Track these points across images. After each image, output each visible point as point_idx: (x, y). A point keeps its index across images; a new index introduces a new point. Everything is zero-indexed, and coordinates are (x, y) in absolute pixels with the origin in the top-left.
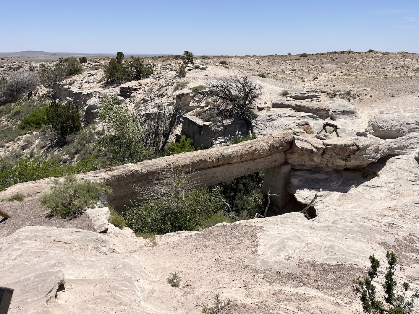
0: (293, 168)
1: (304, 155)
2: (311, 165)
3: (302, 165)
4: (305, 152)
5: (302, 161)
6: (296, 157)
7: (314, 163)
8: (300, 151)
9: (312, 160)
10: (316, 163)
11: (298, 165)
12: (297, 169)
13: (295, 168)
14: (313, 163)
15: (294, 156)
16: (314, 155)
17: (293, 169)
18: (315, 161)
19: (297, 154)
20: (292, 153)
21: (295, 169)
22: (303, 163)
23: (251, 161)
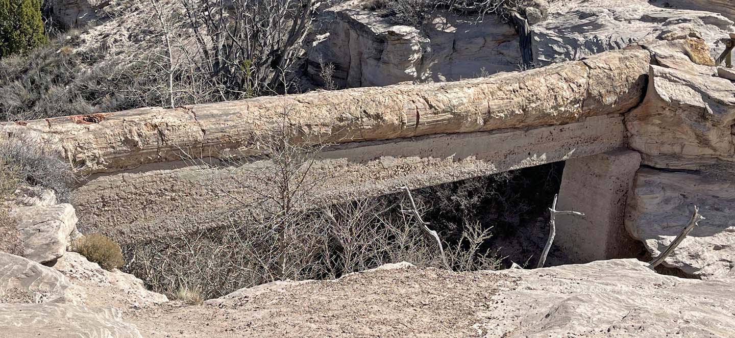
0: (646, 163)
1: (679, 123)
2: (702, 157)
3: (674, 156)
4: (683, 116)
5: (673, 145)
6: (657, 129)
7: (711, 152)
8: (667, 112)
9: (704, 141)
10: (715, 150)
11: (662, 155)
12: (658, 166)
13: (652, 165)
14: (708, 151)
15: (651, 128)
16: (709, 124)
17: (645, 167)
18: (713, 144)
19: (658, 122)
20: (645, 118)
21: (654, 168)
22: (677, 149)
23: (518, 132)
